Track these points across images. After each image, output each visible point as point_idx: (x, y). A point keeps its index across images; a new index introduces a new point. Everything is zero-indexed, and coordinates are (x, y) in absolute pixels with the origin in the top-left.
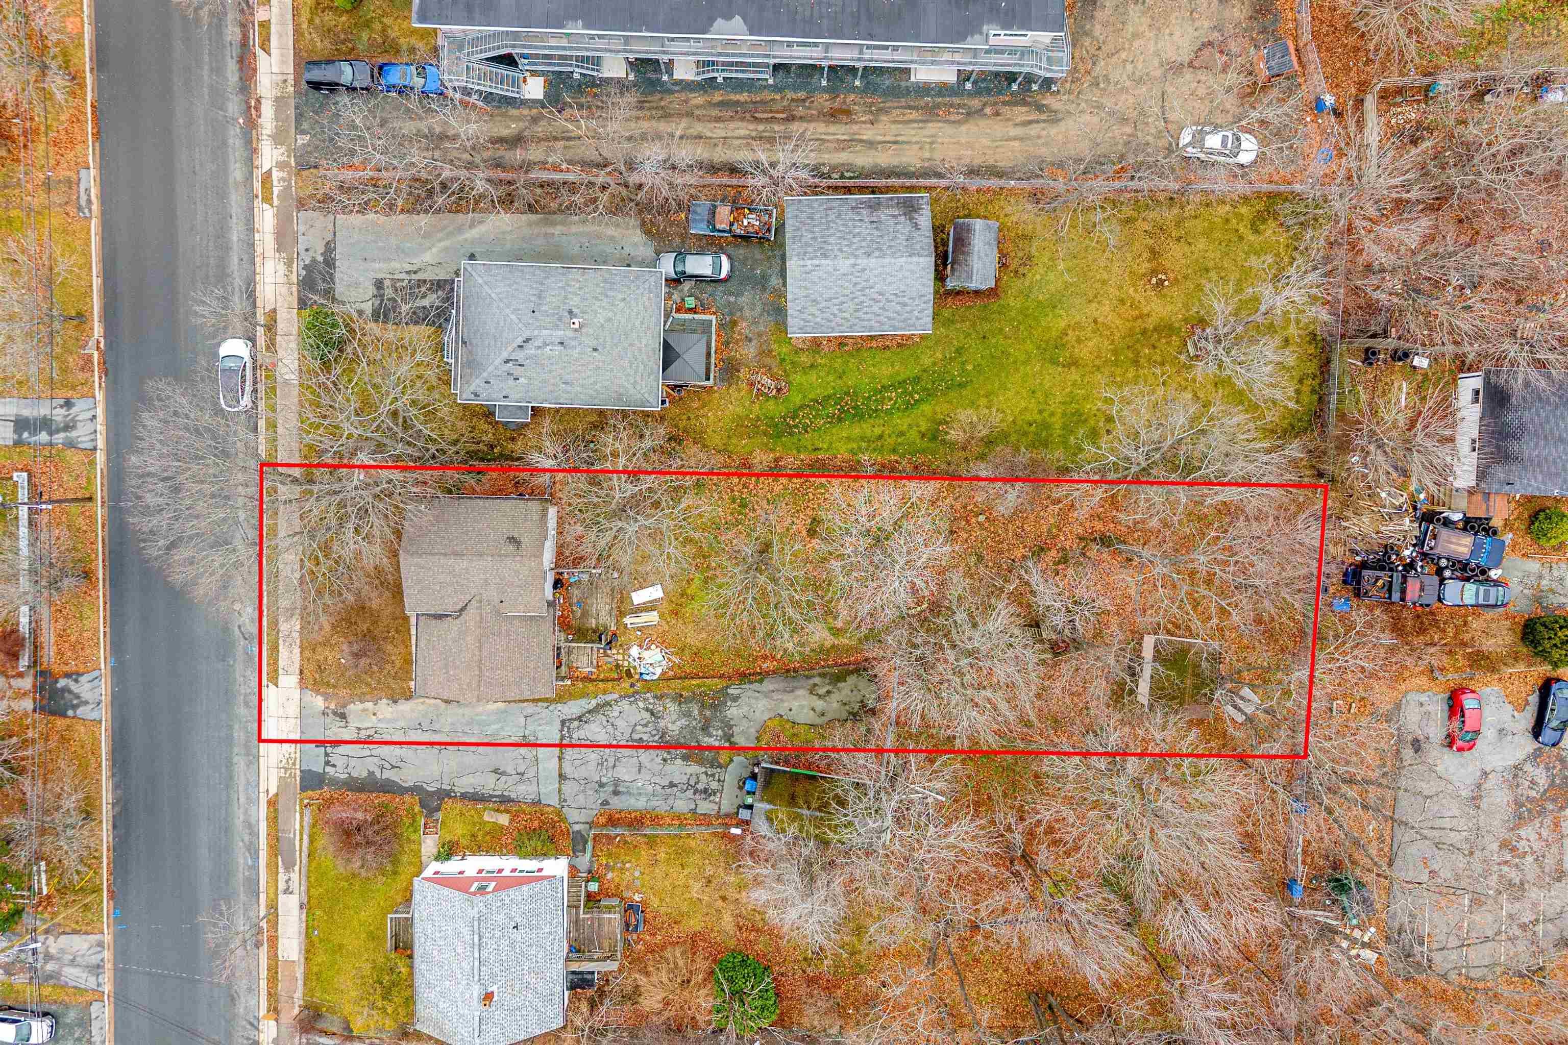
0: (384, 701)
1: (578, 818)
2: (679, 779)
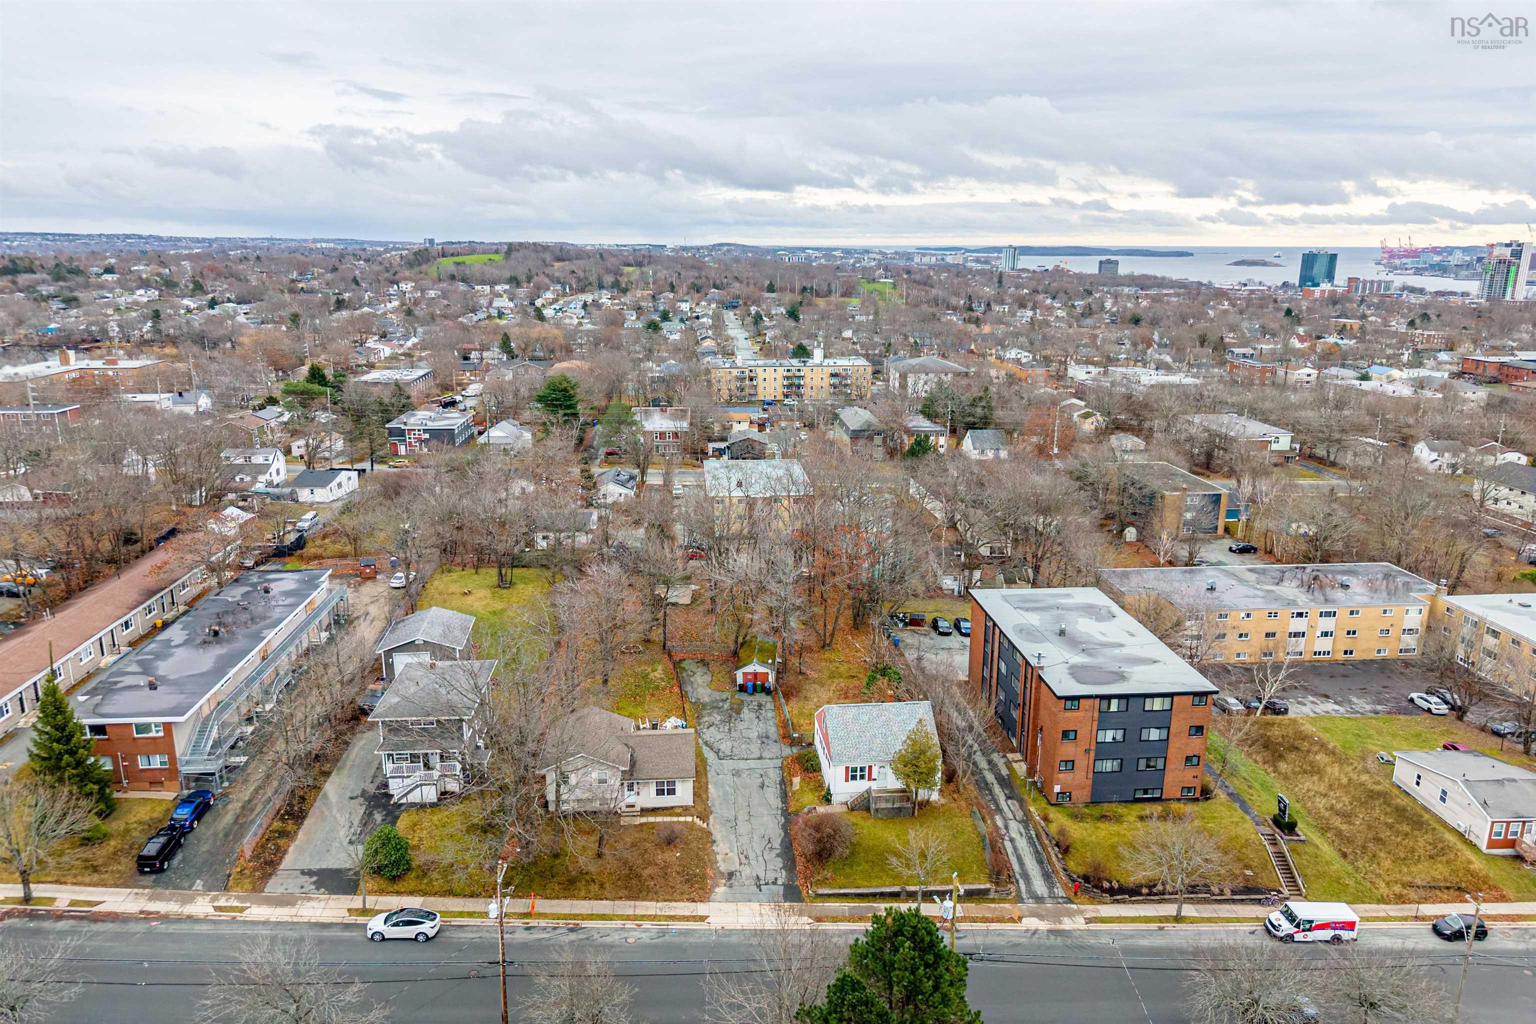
0: (714, 848)
1: (787, 751)
2: (753, 715)
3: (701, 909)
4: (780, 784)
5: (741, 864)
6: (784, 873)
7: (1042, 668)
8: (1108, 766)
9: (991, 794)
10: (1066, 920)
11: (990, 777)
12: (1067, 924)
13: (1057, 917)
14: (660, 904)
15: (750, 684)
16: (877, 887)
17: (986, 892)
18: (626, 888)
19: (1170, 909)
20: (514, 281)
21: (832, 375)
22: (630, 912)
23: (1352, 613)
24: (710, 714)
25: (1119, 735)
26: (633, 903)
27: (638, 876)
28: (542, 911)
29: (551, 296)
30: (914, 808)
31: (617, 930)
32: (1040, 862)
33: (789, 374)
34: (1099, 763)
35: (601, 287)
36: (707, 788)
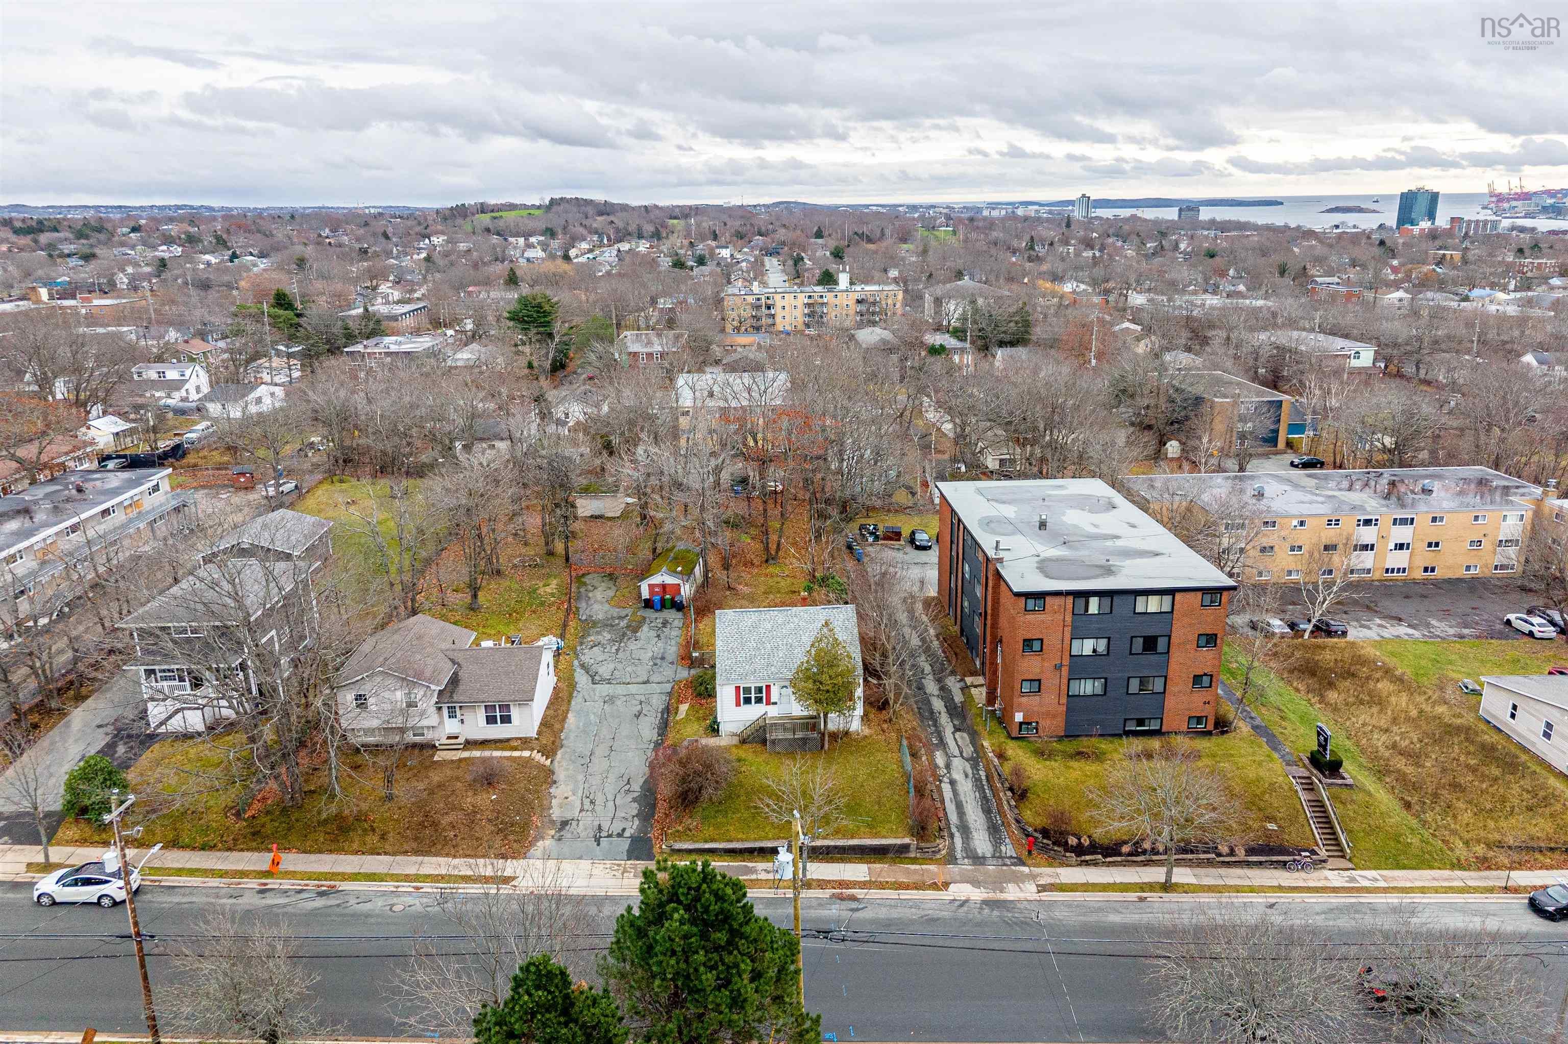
0: (552, 789)
1: (684, 674)
2: (653, 633)
3: (510, 867)
4: (662, 713)
5: (581, 811)
6: (637, 822)
7: (1000, 560)
8: (1087, 687)
9: (935, 725)
10: (1011, 887)
11: (938, 705)
12: (1012, 893)
13: (998, 884)
14: (456, 861)
15: (657, 598)
16: (755, 840)
17: (905, 848)
18: (416, 839)
19: (1156, 874)
20: (551, 233)
21: (858, 302)
22: (412, 870)
23: (1434, 519)
24: (598, 633)
25: (1102, 645)
26: (420, 858)
27: (435, 824)
28: (291, 868)
29: (587, 247)
30: (823, 740)
31: (384, 894)
32: (987, 811)
33: (810, 301)
34: (1074, 685)
35: (640, 237)
36: (565, 718)
